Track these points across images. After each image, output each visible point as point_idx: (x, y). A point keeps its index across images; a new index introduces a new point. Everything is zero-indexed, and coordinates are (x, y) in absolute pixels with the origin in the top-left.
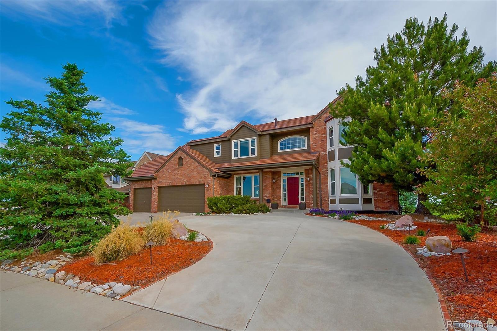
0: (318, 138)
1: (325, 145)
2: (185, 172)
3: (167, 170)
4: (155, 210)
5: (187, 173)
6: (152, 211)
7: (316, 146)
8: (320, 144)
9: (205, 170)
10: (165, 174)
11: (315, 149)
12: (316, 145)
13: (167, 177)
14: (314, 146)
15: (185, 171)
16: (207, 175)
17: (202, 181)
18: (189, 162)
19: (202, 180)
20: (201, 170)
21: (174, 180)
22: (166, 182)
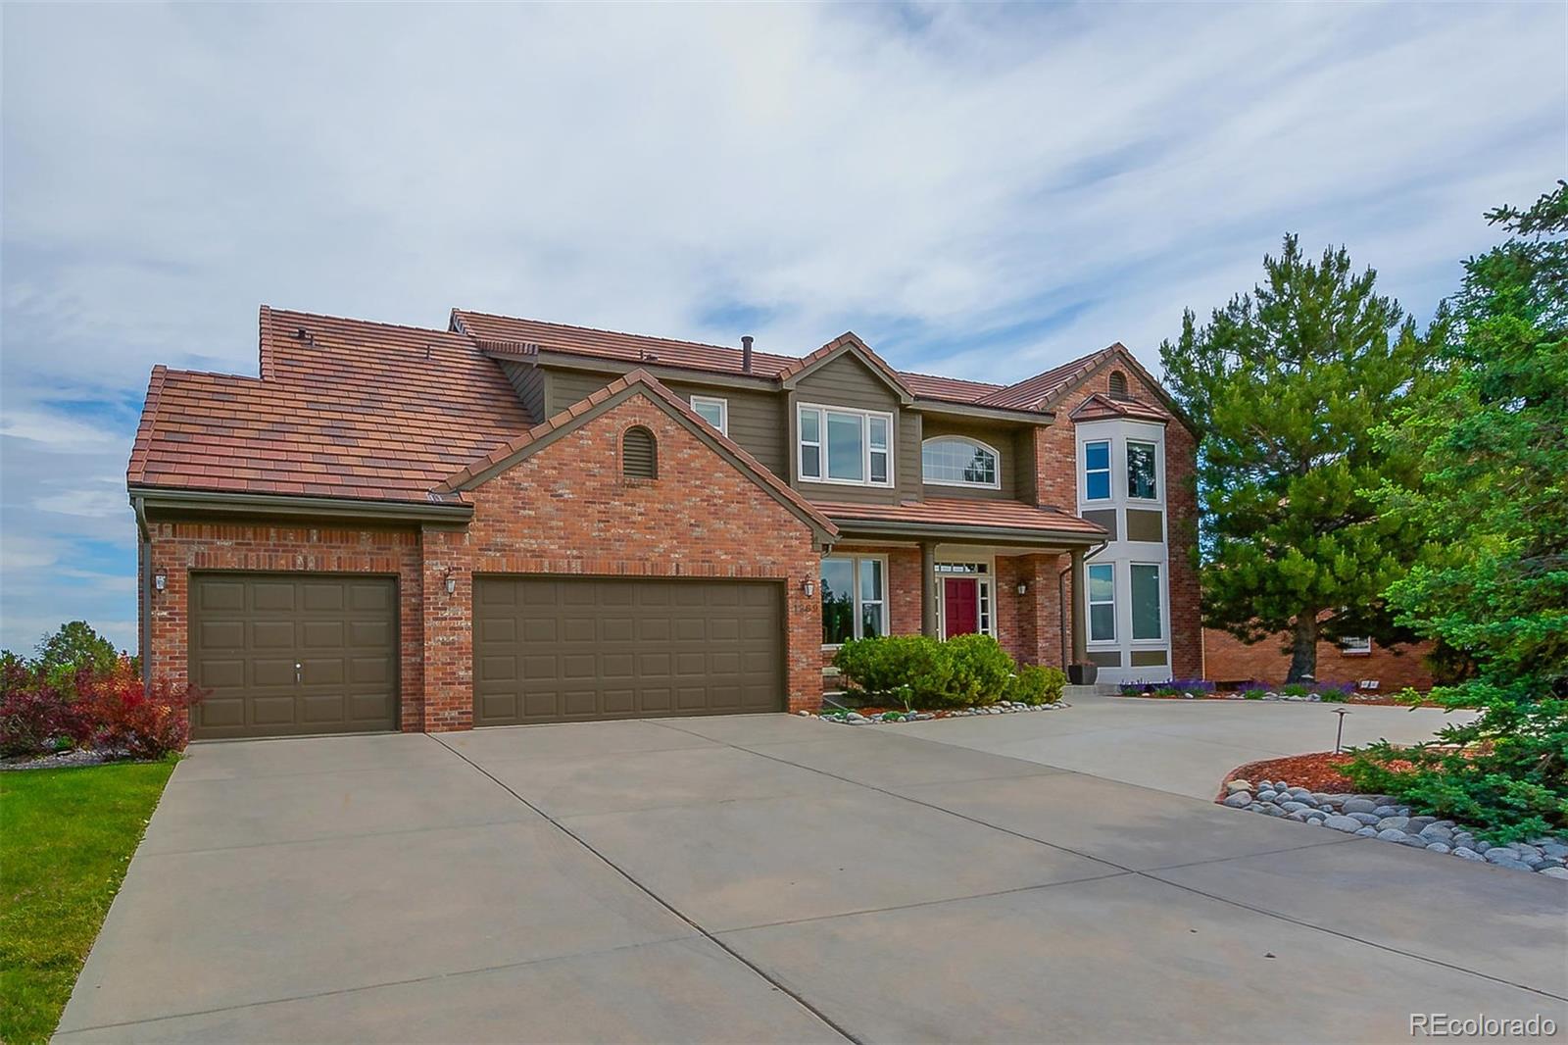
0: (1057, 464)
1: (1072, 490)
2: (676, 512)
3: (545, 484)
4: (455, 713)
5: (685, 517)
6: (429, 720)
7: (1051, 489)
8: (1061, 483)
9: (786, 515)
10: (528, 503)
11: (1051, 498)
12: (1051, 486)
13: (554, 523)
14: (1048, 488)
15: (677, 508)
16: (795, 543)
17: (775, 568)
18: (696, 464)
19: (773, 563)
20: (766, 512)
21: (605, 543)
22: (539, 555)
